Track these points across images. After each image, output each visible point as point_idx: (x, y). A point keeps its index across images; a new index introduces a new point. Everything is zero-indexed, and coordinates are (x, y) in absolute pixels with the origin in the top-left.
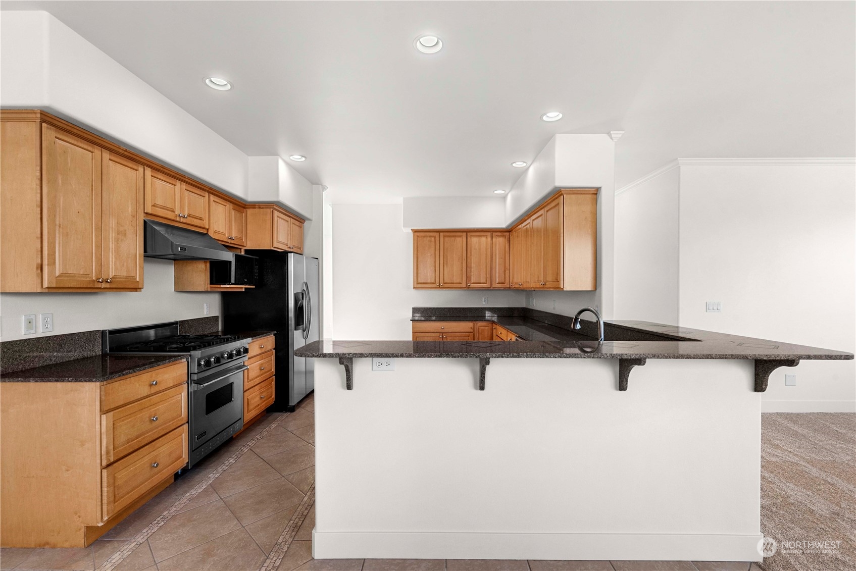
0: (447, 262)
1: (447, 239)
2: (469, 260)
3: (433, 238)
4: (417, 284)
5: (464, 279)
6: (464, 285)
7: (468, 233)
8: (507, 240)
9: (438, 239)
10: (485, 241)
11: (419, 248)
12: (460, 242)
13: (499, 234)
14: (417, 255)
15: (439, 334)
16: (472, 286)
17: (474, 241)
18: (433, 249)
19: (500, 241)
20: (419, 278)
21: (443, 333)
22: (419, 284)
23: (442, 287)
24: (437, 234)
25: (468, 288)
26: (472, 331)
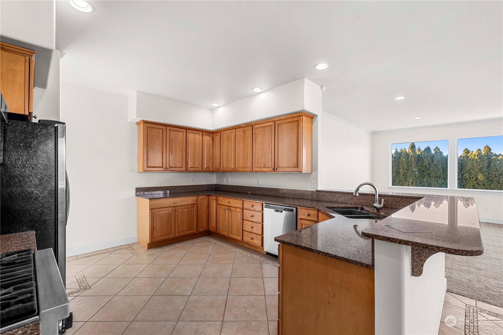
0: (172, 150)
1: (172, 132)
2: (187, 151)
3: (161, 131)
4: (147, 167)
5: (184, 164)
6: (184, 169)
7: (187, 130)
8: (212, 139)
9: (165, 131)
10: (198, 137)
11: (149, 137)
12: (181, 135)
13: (207, 133)
14: (147, 142)
15: (172, 208)
16: (190, 169)
17: (191, 136)
18: (161, 139)
19: (207, 139)
20: (149, 162)
21: (175, 207)
22: (148, 168)
23: (168, 170)
24: (164, 128)
25: (187, 171)
26: (195, 203)
